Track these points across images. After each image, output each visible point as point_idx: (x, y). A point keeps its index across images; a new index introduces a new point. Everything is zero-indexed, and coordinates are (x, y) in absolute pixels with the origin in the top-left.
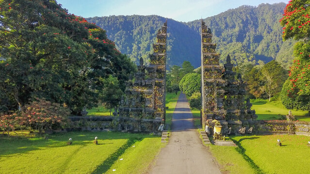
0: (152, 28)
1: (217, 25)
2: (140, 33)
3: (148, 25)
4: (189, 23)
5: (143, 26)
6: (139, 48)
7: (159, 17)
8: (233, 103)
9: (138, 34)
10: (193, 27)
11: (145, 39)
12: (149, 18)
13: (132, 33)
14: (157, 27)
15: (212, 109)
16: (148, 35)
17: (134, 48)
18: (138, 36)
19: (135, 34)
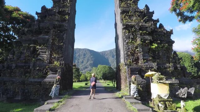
0: (84, 54)
1: (113, 53)
2: (79, 56)
3: (83, 52)
4: (101, 52)
5: (80, 53)
6: (78, 62)
7: (88, 49)
8: (161, 54)
9: (78, 56)
10: (102, 54)
11: (81, 58)
12: (83, 49)
13: (76, 56)
14: (87, 53)
15: (137, 60)
16: (83, 56)
17: (76, 62)
18: (78, 57)
19: (77, 56)
